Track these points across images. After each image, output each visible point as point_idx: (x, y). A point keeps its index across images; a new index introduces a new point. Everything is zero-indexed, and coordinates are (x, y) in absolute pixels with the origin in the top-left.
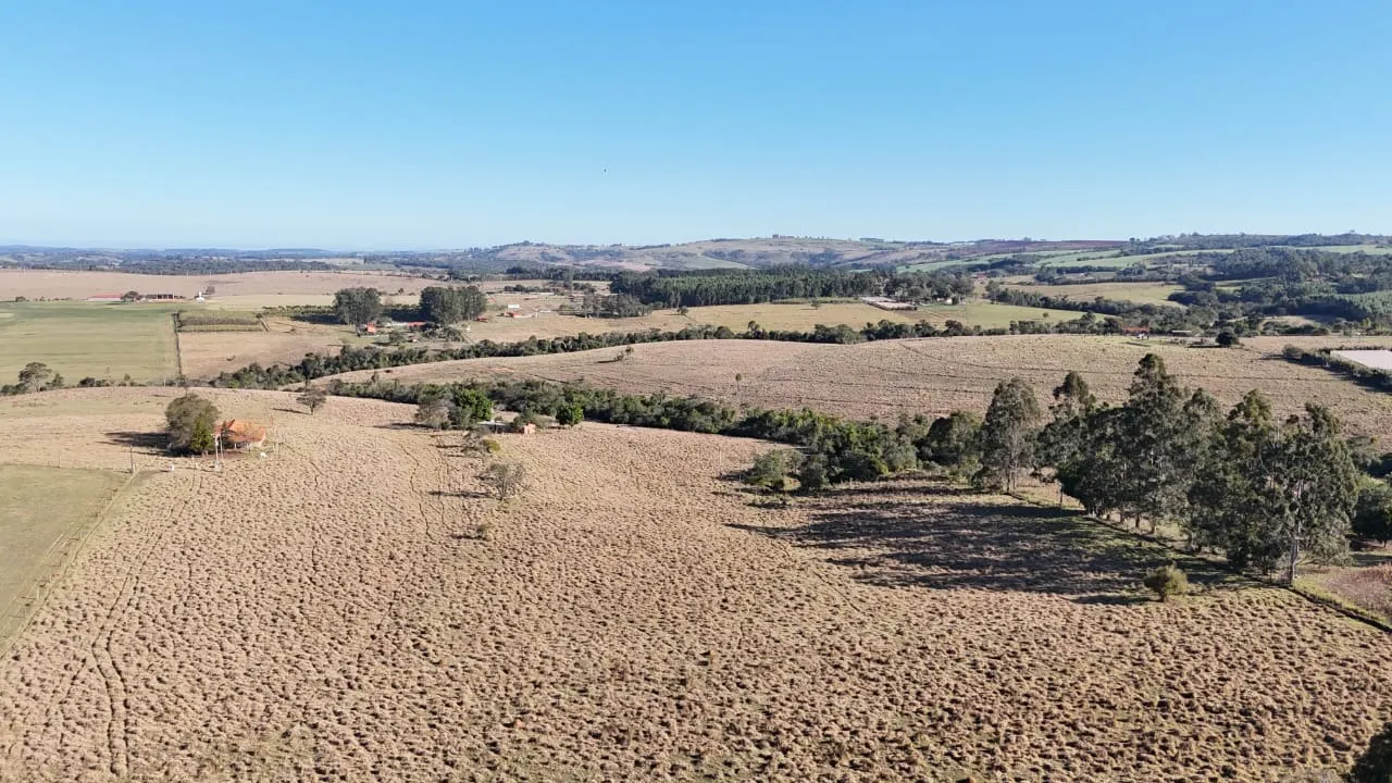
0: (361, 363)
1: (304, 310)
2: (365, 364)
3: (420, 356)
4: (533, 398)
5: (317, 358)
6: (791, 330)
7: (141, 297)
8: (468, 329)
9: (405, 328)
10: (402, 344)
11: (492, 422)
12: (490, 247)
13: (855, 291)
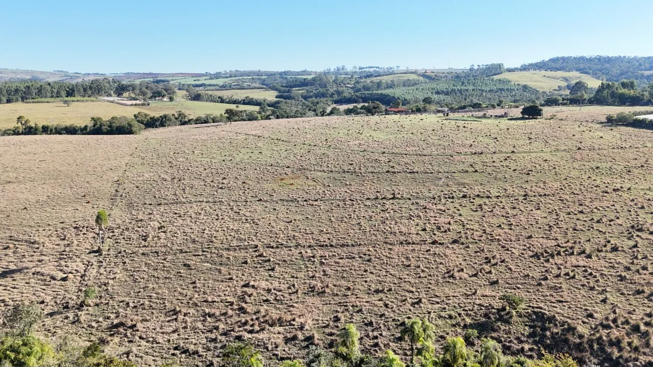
13: (93, 93)
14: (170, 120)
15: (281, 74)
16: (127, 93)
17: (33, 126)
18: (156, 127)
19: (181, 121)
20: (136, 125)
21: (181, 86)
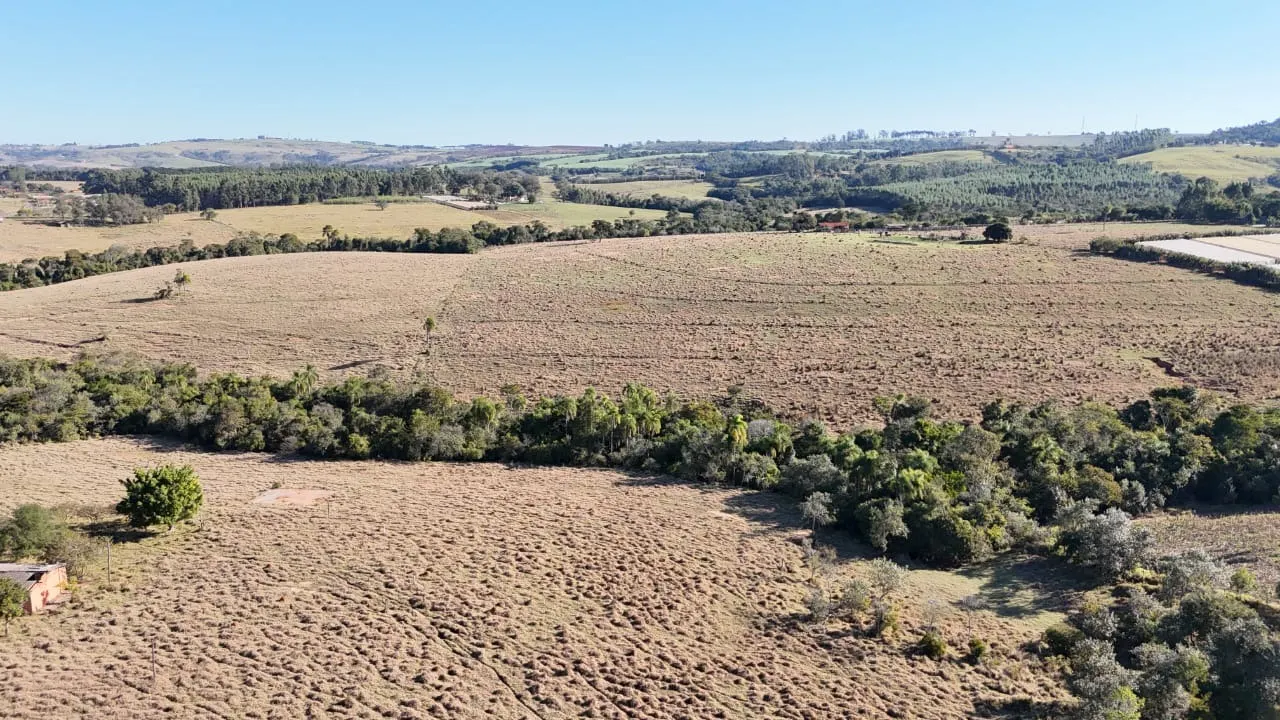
13: (417, 189)
14: (521, 234)
15: (736, 147)
16: (466, 190)
17: (343, 239)
18: (502, 244)
19: (537, 236)
20: (473, 241)
21: (557, 172)
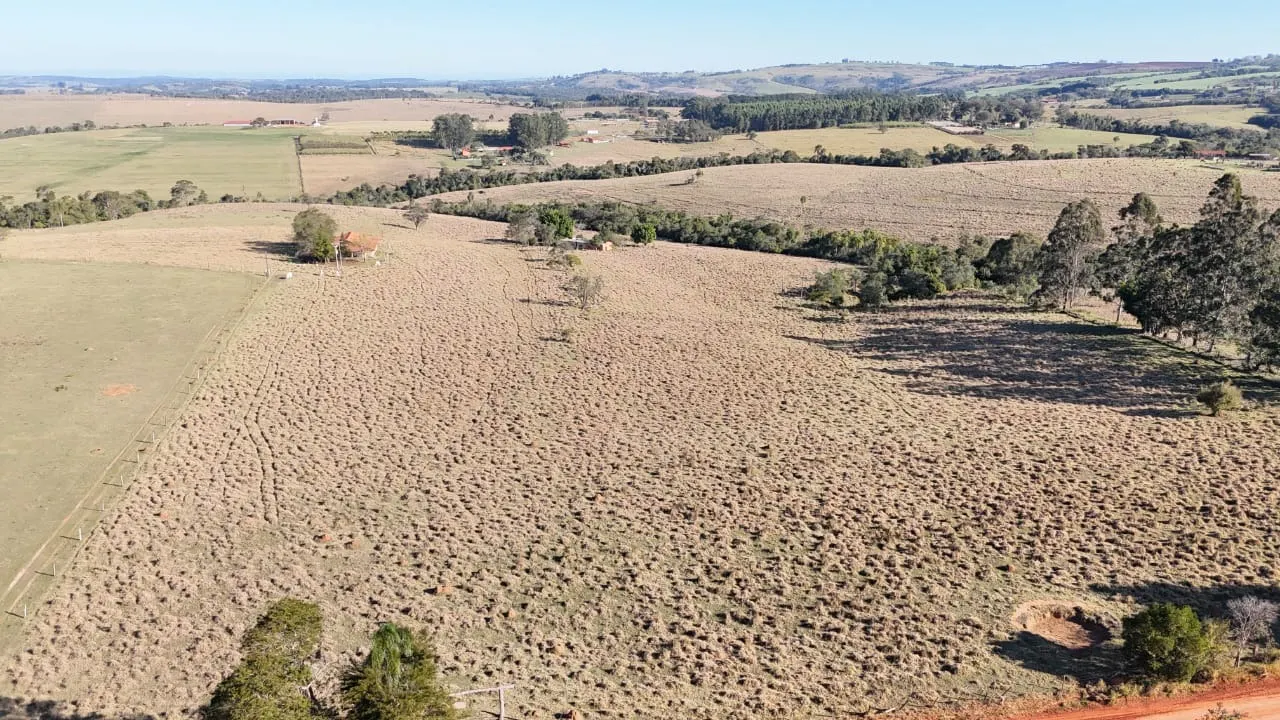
0: (458, 184)
1: (406, 135)
2: (461, 186)
3: (508, 179)
4: (610, 218)
5: (419, 179)
6: (857, 154)
7: (268, 122)
8: (552, 154)
9: (495, 152)
10: (493, 167)
11: (574, 239)
12: (571, 76)
13: (921, 116)
